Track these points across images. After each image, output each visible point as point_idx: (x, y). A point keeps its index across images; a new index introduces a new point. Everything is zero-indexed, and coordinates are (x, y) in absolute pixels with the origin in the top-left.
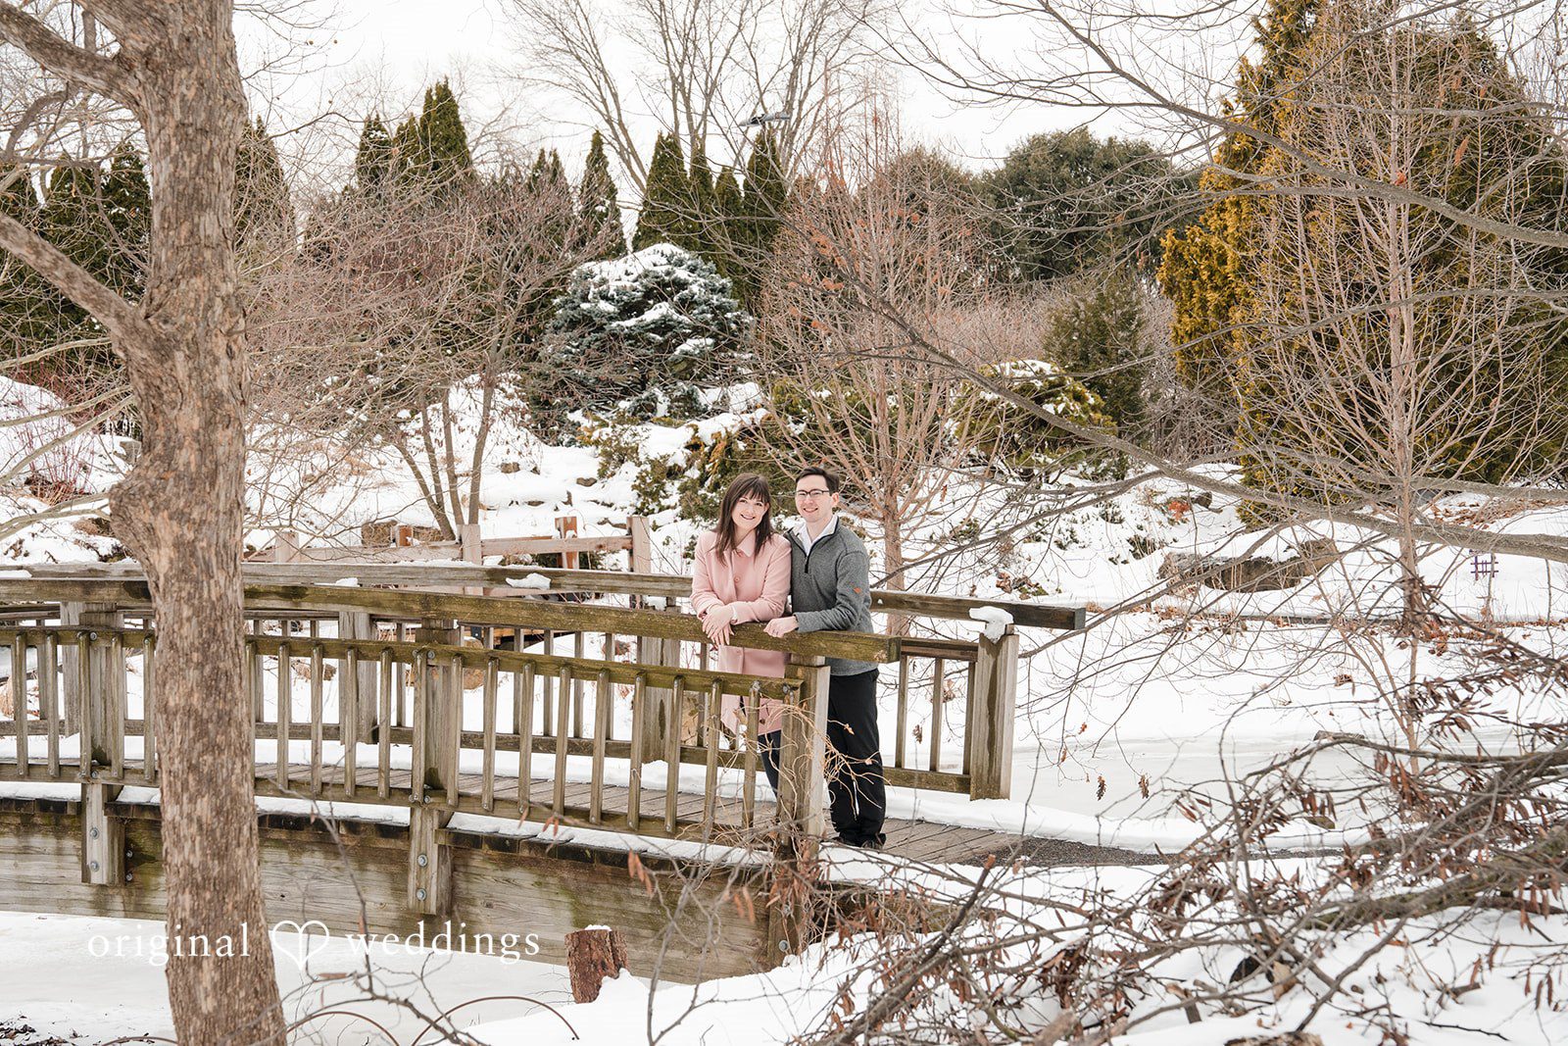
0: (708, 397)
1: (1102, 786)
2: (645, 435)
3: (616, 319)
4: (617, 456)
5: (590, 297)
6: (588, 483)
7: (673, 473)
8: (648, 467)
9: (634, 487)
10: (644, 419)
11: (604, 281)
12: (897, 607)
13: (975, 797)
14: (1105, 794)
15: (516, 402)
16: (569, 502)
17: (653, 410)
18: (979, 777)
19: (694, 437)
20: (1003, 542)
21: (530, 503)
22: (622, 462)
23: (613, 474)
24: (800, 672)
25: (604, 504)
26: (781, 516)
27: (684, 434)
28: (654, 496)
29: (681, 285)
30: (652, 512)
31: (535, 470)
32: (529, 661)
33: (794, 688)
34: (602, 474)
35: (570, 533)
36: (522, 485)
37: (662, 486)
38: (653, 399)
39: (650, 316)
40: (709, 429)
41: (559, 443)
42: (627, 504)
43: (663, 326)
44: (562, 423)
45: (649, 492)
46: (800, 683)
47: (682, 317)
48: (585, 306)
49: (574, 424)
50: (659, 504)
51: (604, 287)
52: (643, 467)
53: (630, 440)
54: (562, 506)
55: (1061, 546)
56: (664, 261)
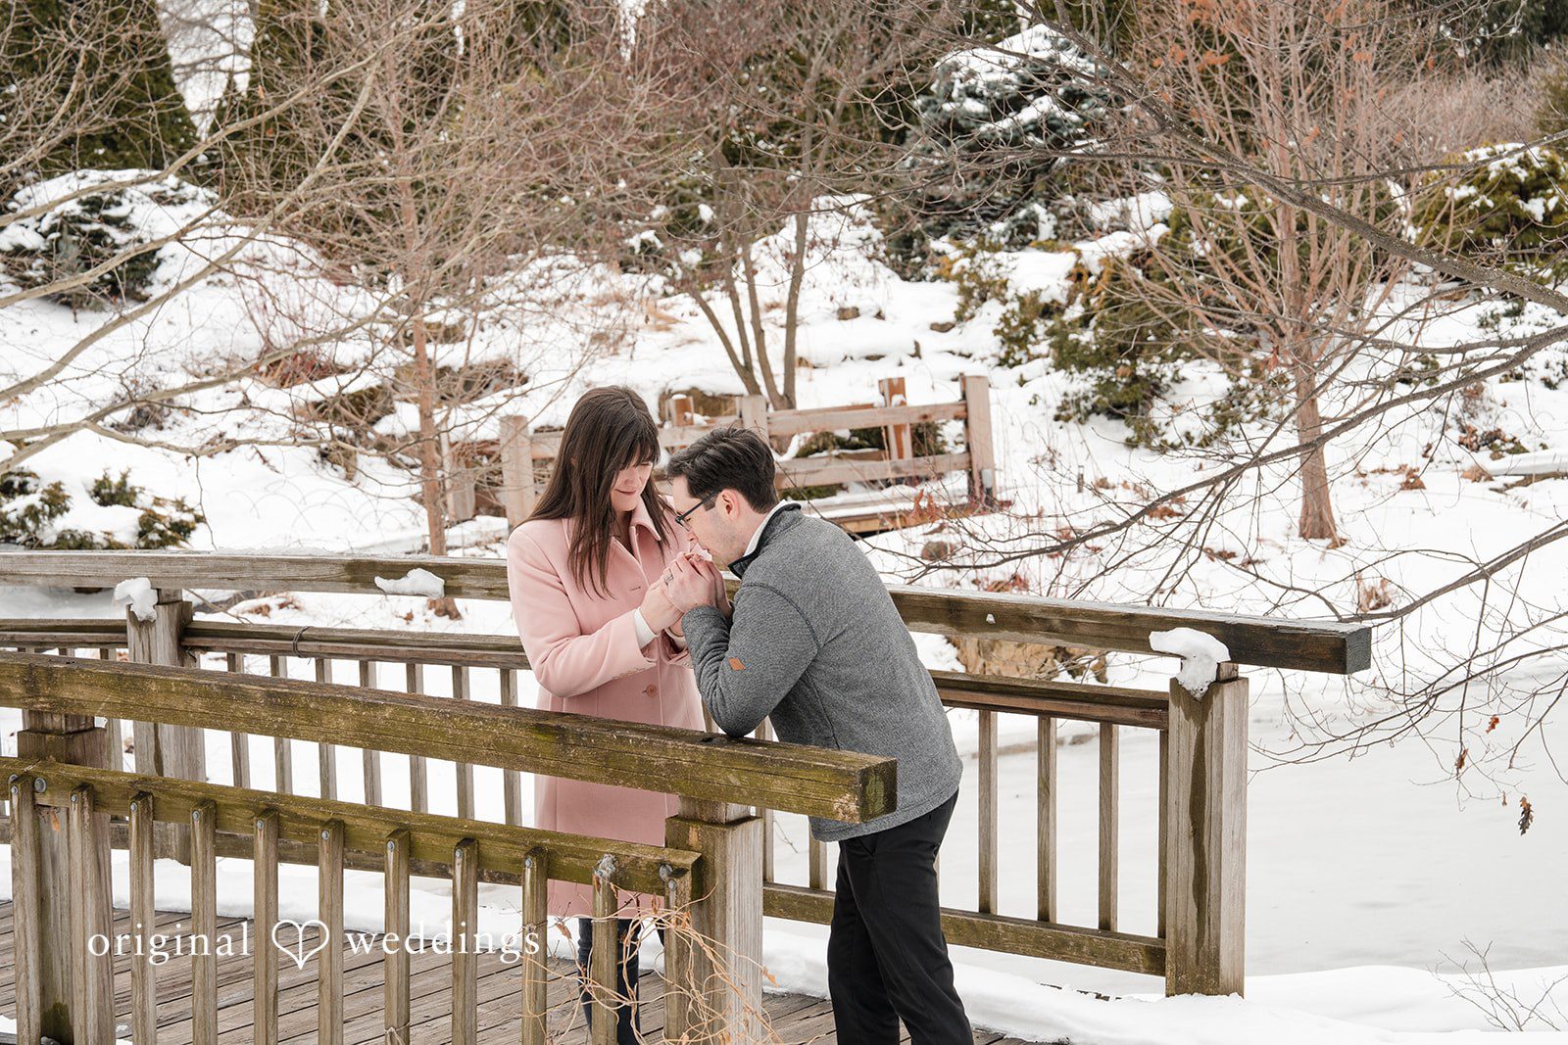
0: (1102, 213)
1: (1527, 812)
2: (1012, 265)
3: (988, 120)
4: (977, 292)
5: (955, 94)
6: (944, 328)
7: (1048, 311)
8: (1015, 306)
9: (996, 332)
10: (1024, 244)
11: (972, 74)
12: (1020, 629)
13: (1175, 989)
14: (1532, 825)
15: (868, 230)
16: (917, 354)
17: (1035, 231)
18: (1180, 952)
19: (1077, 265)
20: (1470, 384)
21: (869, 358)
22: (984, 300)
23: (972, 316)
24: (693, 836)
25: (961, 355)
26: (1180, 362)
27: (1064, 261)
28: (1022, 342)
29: (1065, 75)
30: (1019, 362)
31: (879, 316)
32: (203, 802)
33: (679, 872)
34: (960, 317)
35: (897, 399)
36: (862, 334)
37: (1031, 330)
38: (1033, 218)
39: (1028, 115)
40: (1093, 252)
41: (922, 278)
42: (987, 353)
43: (1048, 126)
44: (924, 255)
45: (1014, 341)
46: (692, 858)
47: (1067, 114)
48: (947, 107)
49: (939, 254)
50: (1028, 353)
51: (972, 81)
52: (1009, 306)
53: (993, 272)
54: (907, 360)
55: (1549, 384)
56: (1048, 44)
